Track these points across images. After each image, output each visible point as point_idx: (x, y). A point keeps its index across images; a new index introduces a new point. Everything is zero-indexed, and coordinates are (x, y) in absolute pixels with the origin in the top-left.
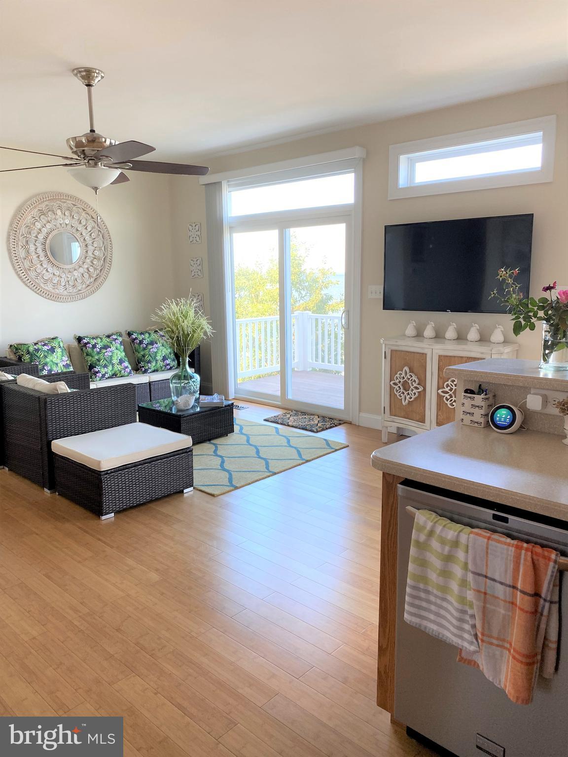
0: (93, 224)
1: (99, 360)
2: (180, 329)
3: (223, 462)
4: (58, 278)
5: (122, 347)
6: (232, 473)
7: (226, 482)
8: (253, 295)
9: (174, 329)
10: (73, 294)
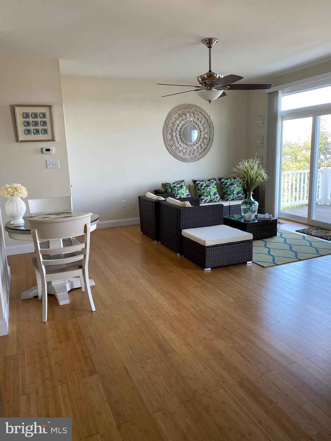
0: (205, 120)
1: (204, 193)
2: (249, 176)
3: (269, 251)
4: (186, 150)
5: (216, 186)
6: (275, 257)
7: (271, 261)
8: (293, 158)
9: (246, 176)
10: (192, 158)
